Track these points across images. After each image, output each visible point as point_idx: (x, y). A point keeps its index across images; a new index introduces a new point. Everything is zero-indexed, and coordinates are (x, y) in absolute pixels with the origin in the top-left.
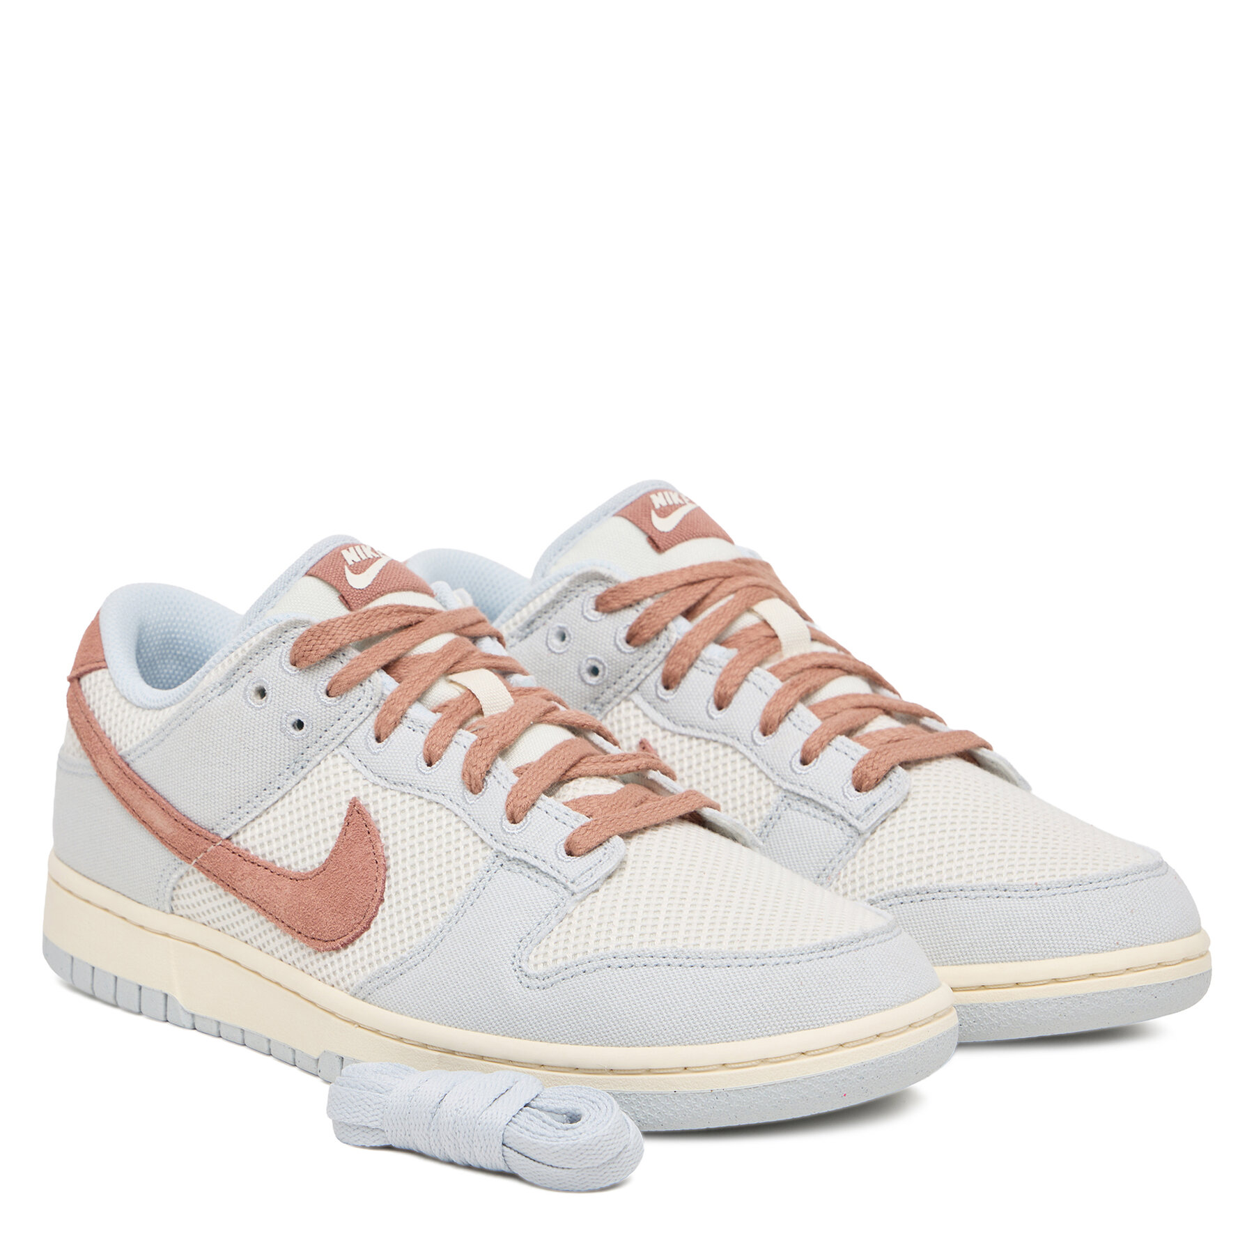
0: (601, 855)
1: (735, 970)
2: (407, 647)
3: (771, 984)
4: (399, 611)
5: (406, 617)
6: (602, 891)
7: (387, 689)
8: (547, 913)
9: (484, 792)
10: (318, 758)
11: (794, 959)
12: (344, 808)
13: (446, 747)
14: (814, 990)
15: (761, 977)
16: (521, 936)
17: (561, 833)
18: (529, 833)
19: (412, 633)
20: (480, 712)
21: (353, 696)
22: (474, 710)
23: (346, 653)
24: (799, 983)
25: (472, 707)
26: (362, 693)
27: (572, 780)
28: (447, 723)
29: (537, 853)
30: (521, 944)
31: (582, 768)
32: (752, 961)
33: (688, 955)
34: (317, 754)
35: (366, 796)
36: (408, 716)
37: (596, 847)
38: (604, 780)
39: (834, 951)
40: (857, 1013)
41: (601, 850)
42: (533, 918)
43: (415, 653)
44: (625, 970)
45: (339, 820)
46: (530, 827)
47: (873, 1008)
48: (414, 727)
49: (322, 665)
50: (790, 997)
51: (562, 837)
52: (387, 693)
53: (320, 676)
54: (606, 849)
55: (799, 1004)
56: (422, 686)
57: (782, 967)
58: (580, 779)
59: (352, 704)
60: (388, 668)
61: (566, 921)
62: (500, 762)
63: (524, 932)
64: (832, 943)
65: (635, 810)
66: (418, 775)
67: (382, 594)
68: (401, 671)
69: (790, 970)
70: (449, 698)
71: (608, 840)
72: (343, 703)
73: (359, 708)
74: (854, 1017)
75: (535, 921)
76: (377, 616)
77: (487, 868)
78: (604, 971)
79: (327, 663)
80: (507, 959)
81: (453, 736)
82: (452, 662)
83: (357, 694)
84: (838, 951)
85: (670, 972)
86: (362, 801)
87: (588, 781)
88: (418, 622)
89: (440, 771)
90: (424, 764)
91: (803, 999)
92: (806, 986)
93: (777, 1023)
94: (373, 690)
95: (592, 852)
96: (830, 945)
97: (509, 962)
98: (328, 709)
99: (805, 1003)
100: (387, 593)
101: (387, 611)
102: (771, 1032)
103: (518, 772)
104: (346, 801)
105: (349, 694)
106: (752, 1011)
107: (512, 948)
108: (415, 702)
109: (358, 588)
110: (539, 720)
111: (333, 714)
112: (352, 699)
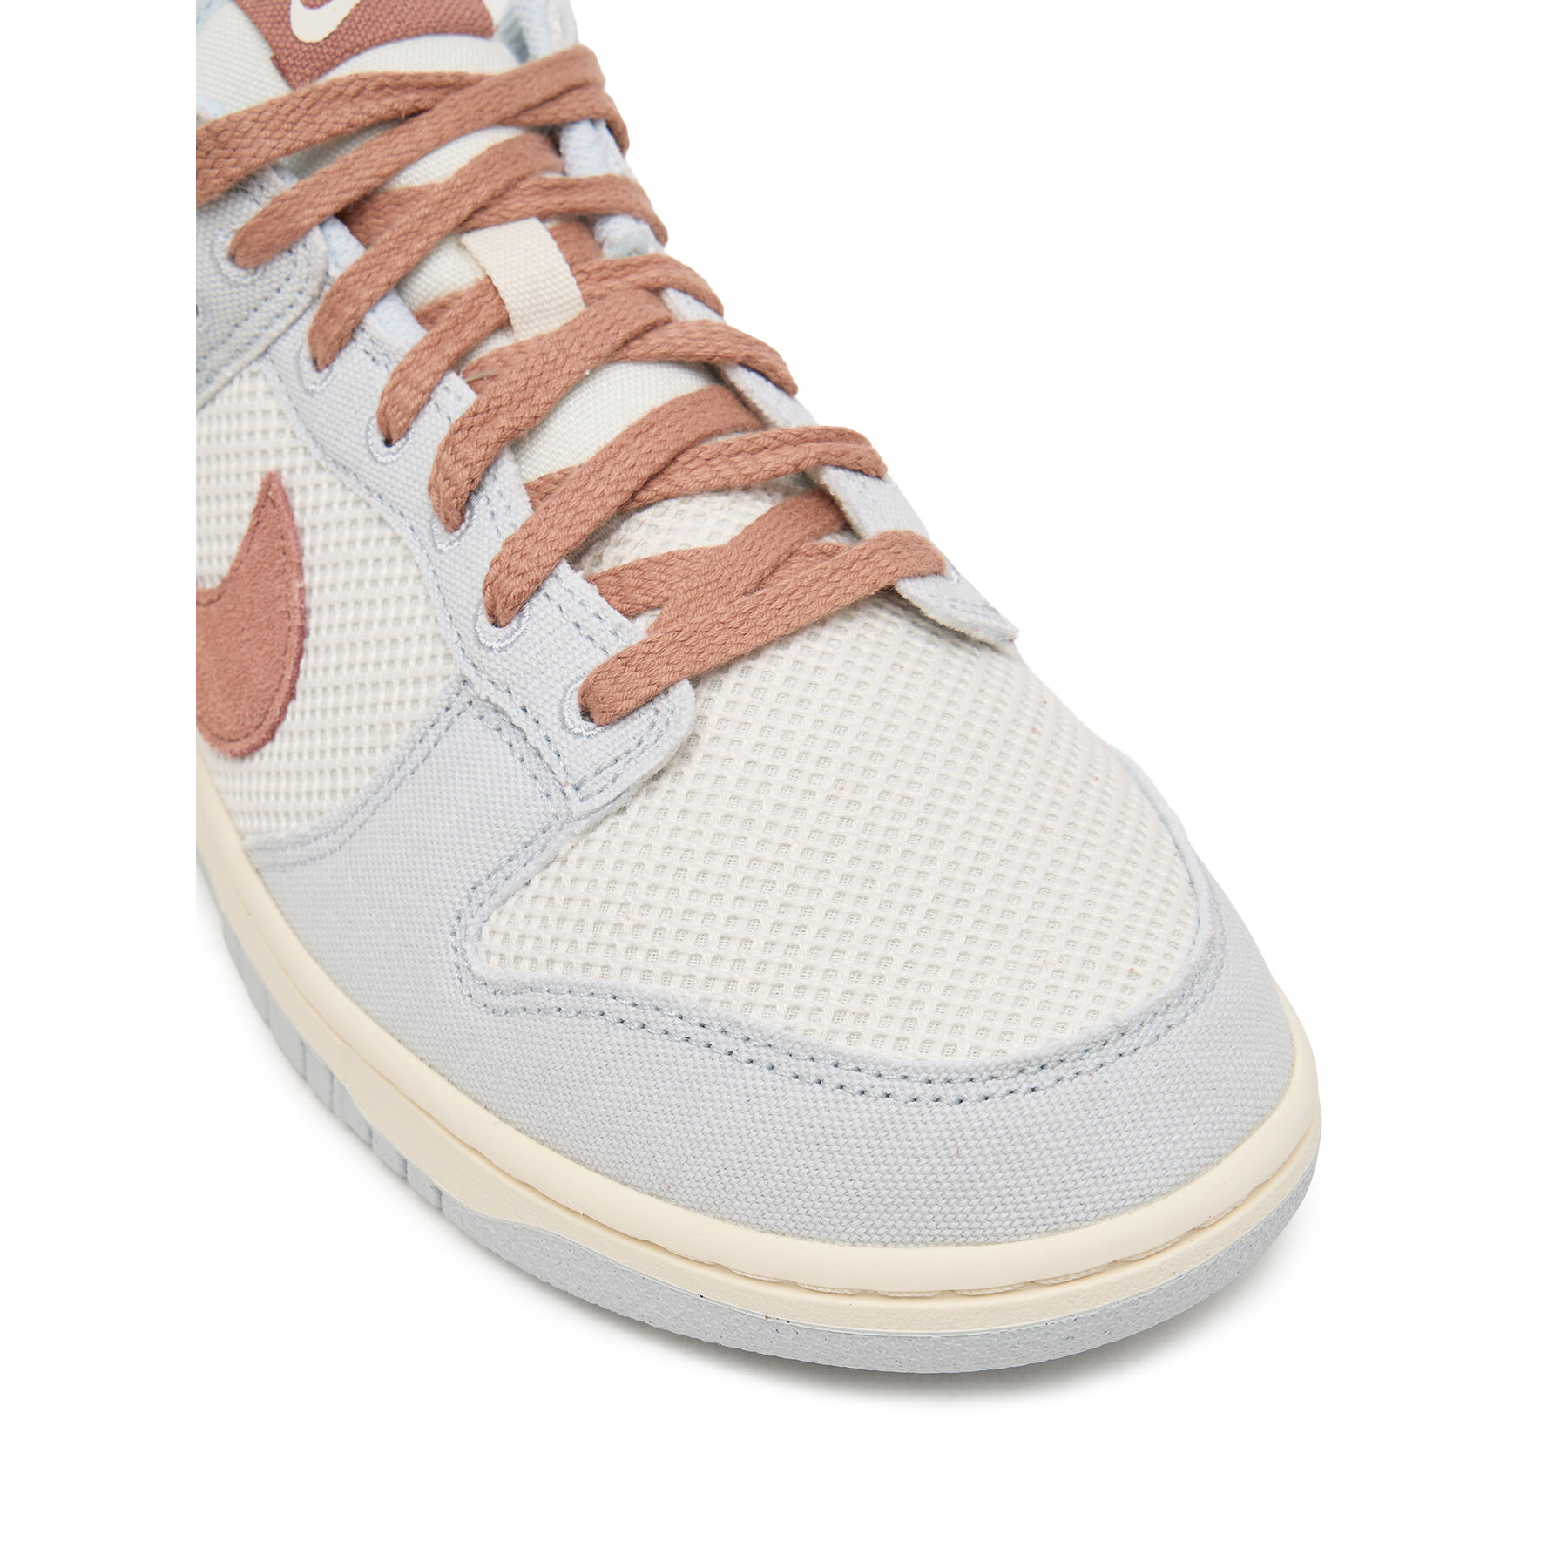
0: (644, 727)
1: (830, 1096)
2: (386, 170)
3: (895, 1143)
4: (381, 87)
5: (388, 101)
6: (633, 811)
7: (337, 264)
8: (527, 839)
9: (462, 534)
10: (228, 372)
11: (951, 1093)
12: (256, 486)
13: (416, 413)
14: (983, 1168)
15: (879, 1125)
16: (476, 879)
17: (578, 663)
18: (517, 654)
19: (401, 139)
20: (504, 325)
21: (275, 271)
22: (491, 322)
23: (265, 185)
24: (954, 1152)
25: (487, 316)
26: (291, 267)
27: (650, 505)
28: (430, 356)
29: (526, 702)
30: (473, 894)
31: (678, 477)
32: (867, 1081)
33: (748, 1033)
34: (227, 365)
35: (292, 470)
36: (366, 327)
37: (637, 709)
38: (721, 500)
39: (1042, 1074)
40: (1072, 1217)
41: (648, 714)
42: (500, 845)
43: (403, 182)
44: (631, 1033)
45: (249, 505)
46: (523, 639)
47: (1110, 1204)
48: (374, 354)
49: (222, 204)
50: (932, 1178)
51: (580, 672)
52: (335, 273)
53: (218, 225)
54: (657, 711)
55: (949, 1194)
56: (400, 261)
57: (925, 1110)
58: (666, 503)
59: (275, 286)
60: (348, 215)
61: (554, 868)
62: (507, 466)
63: (481, 872)
64: (1041, 1060)
65: (749, 601)
66: (367, 460)
67: (352, 52)
68: (371, 221)
69: (940, 1118)
70: (453, 289)
71: (666, 692)
72: (258, 283)
73: (288, 296)
74: (1064, 1226)
75: (503, 853)
76: (329, 102)
77: (446, 703)
78: (593, 1021)
79: (231, 201)
80: (445, 921)
81: (432, 390)
82: (468, 210)
83: (283, 269)
84: (1052, 1074)
85: (708, 1062)
86: (285, 478)
87: (683, 506)
88: (415, 113)
89: (401, 462)
90: (377, 440)
91: (957, 1186)
92: (969, 1160)
93: (900, 1224)
94: (309, 264)
95: (629, 719)
96: (1034, 1062)
97: (448, 929)
98: (235, 290)
99: (961, 1194)
100: (366, 49)
101: (352, 89)
102: (887, 1238)
103: (538, 492)
104: (262, 473)
105: (268, 267)
106: (851, 1192)
107: (457, 899)
108: (384, 296)
109: (307, 41)
110: (620, 352)
111: (243, 301)
112: (275, 278)
